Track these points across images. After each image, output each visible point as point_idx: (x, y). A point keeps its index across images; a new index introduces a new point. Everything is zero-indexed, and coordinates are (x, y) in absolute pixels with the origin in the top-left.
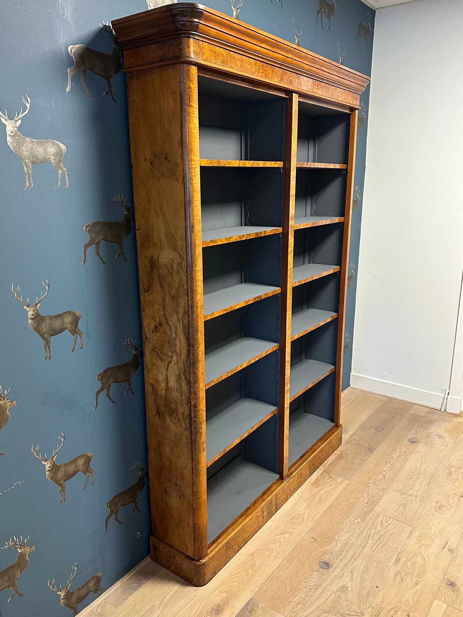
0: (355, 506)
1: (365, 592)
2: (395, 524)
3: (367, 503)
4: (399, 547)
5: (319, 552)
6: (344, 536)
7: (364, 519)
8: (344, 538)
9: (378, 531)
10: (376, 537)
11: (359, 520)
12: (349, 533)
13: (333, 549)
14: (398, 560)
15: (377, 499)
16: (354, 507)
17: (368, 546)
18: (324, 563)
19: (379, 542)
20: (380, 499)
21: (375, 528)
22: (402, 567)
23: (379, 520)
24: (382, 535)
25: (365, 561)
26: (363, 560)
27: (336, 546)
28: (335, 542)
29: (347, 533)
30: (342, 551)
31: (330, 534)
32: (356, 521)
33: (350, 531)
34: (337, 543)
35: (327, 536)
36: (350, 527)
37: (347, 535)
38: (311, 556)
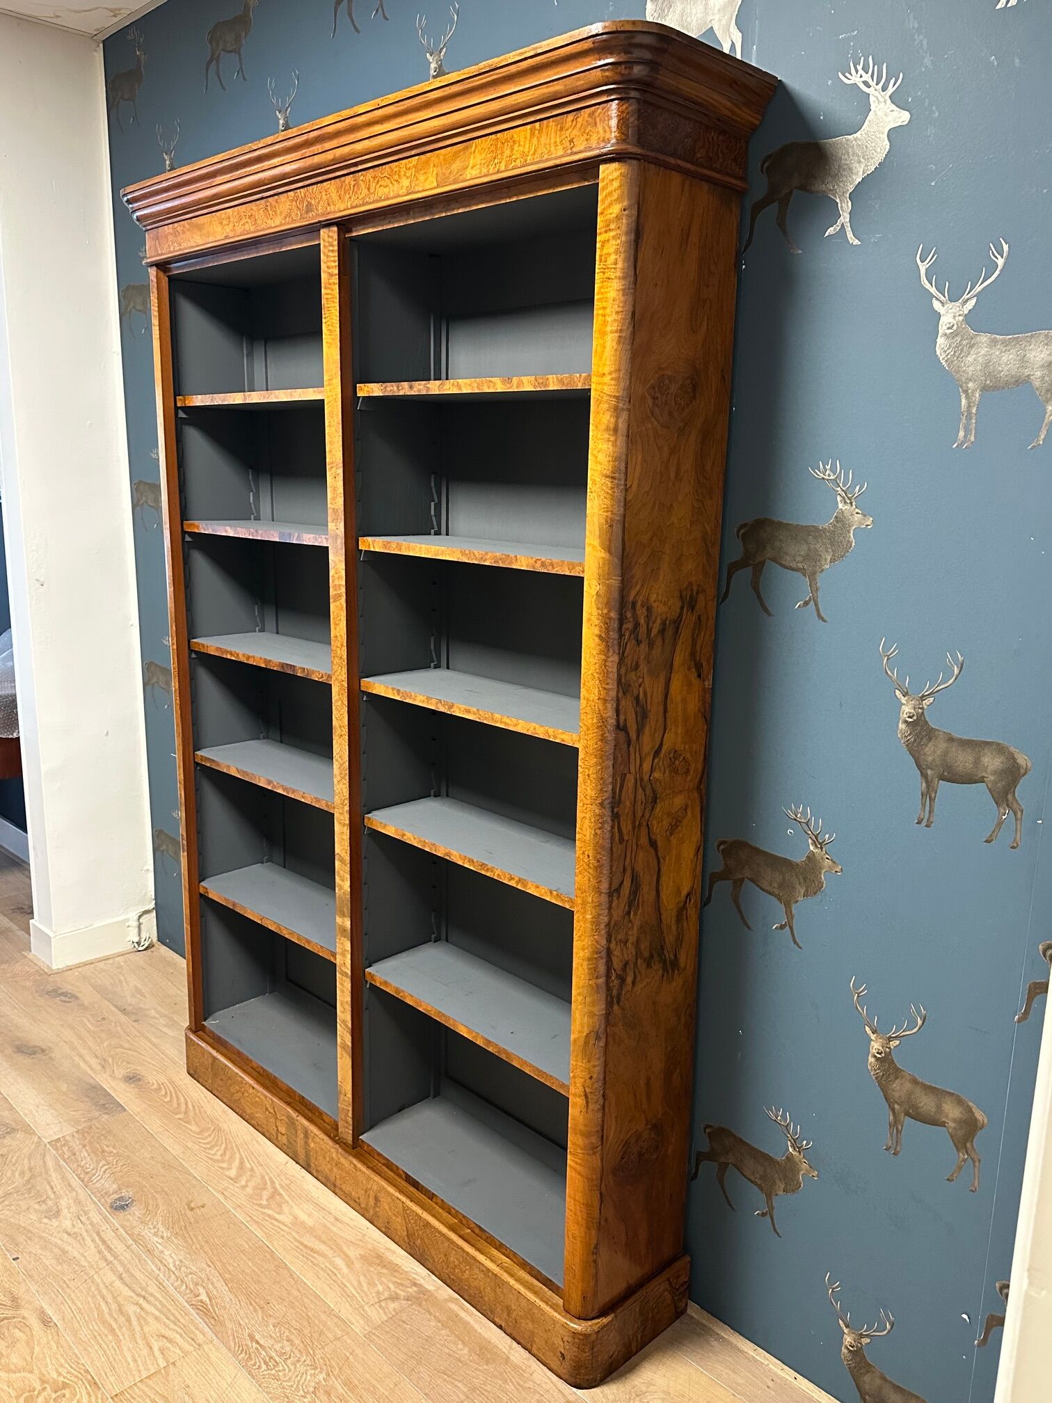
0: (255, 1308)
1: (21, 1239)
2: (145, 1364)
3: (252, 1338)
4: (73, 1339)
5: (157, 1206)
6: (171, 1256)
7: (198, 1309)
8: (167, 1253)
9: (146, 1320)
10: (131, 1310)
11: (204, 1297)
12: (174, 1266)
13: (151, 1227)
14: (46, 1322)
15: (255, 1365)
16: (251, 1304)
17: (118, 1284)
18: (127, 1205)
19: (114, 1306)
20: (250, 1373)
21: (157, 1318)
22: (24, 1318)
23: (178, 1336)
24: (129, 1321)
25: (86, 1264)
26: (89, 1262)
27: (155, 1234)
28: (165, 1234)
29: (177, 1263)
30: (137, 1239)
31: (191, 1234)
32: (201, 1290)
33: (180, 1269)
34: (162, 1238)
35: (189, 1229)
36: (191, 1273)
37: (171, 1261)
38: (157, 1192)
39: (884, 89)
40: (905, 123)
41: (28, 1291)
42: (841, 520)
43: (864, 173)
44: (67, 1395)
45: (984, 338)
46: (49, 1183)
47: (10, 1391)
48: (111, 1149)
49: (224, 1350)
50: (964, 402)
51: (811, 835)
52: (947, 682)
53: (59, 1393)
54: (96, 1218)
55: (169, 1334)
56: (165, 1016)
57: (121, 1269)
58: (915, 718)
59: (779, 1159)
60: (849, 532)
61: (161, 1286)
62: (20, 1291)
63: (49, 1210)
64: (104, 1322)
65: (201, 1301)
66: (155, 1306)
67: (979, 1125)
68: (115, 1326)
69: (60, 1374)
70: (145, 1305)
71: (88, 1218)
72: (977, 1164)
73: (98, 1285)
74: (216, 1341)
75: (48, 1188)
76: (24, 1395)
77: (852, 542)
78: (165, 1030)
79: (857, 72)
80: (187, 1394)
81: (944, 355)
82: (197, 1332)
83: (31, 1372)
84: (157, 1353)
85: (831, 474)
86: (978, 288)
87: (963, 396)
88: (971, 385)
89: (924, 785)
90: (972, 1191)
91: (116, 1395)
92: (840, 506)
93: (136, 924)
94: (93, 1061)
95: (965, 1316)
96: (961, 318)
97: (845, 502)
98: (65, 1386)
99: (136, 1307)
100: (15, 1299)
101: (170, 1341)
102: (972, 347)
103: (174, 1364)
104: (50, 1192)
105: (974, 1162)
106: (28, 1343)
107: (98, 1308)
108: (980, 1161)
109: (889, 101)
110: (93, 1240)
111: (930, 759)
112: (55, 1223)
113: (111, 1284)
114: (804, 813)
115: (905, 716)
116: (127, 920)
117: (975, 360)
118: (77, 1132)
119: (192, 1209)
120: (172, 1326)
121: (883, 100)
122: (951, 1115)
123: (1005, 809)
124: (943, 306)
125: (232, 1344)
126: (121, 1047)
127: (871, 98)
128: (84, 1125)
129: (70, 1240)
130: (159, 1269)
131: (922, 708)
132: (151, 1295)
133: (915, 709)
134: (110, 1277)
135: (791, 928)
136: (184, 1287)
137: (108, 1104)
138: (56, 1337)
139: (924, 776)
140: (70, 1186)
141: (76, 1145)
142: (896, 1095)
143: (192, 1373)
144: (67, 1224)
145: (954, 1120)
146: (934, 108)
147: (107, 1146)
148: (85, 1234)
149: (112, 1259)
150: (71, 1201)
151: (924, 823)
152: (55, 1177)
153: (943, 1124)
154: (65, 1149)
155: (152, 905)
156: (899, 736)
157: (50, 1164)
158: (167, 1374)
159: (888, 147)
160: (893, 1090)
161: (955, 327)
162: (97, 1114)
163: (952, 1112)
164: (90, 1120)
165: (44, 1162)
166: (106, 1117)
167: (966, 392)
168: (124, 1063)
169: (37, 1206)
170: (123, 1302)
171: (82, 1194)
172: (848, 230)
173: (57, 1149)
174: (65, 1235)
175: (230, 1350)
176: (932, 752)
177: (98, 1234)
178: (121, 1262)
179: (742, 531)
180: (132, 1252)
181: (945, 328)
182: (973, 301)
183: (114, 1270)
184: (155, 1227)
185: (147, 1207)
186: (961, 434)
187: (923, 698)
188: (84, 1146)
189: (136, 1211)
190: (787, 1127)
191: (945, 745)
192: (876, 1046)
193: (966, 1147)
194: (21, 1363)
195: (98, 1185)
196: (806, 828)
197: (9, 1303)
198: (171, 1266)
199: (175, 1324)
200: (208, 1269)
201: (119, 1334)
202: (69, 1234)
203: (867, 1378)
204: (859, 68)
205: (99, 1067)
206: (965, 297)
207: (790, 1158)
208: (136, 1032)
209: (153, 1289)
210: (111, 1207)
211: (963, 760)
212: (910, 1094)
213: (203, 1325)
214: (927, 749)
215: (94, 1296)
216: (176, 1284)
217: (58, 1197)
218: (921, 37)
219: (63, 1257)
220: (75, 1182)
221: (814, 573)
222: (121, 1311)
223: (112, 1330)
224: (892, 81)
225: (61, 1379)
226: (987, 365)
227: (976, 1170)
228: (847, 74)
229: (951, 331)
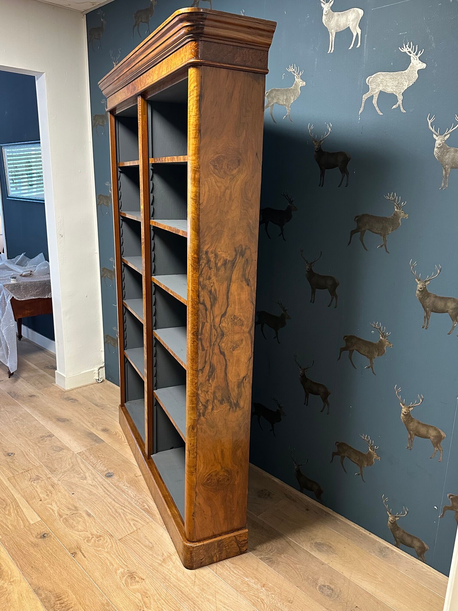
1: (73, 487)
2: (129, 529)
4: (100, 521)
5: (123, 475)
7: (145, 511)
8: (130, 492)
9: (126, 515)
10: (120, 511)
11: (146, 507)
12: (133, 496)
14: (89, 515)
17: (113, 502)
18: (111, 475)
19: (113, 510)
21: (130, 514)
22: (80, 514)
23: (139, 520)
24: (120, 514)
26: (101, 495)
27: (124, 485)
28: (128, 485)
29: (134, 495)
30: (118, 487)
31: (138, 485)
32: (145, 504)
33: (136, 498)
34: (127, 487)
35: (137, 484)
36: (140, 499)
37: (132, 494)
38: (122, 471)
39: (416, 55)
40: (424, 68)
41: (80, 504)
42: (396, 215)
43: (408, 86)
44: (102, 539)
45: (452, 149)
46: (80, 468)
47: (81, 538)
48: (102, 456)
49: (157, 525)
50: (444, 172)
51: (381, 333)
52: (435, 276)
53: (99, 538)
54: (101, 480)
55: (135, 519)
56: (114, 407)
57: (114, 497)
58: (422, 289)
59: (365, 454)
60: (399, 220)
61: (129, 503)
62: (78, 505)
63: (82, 477)
64: (111, 515)
65: (146, 508)
66: (129, 510)
67: (443, 437)
68: (115, 516)
69: (98, 532)
70: (125, 509)
71: (98, 480)
72: (441, 452)
73: (106, 503)
74: (154, 521)
75: (80, 469)
76: (86, 539)
77: (400, 224)
78: (114, 412)
79: (406, 47)
80: (146, 539)
81: (437, 155)
82: (146, 518)
83: (87, 531)
84: (132, 525)
85: (392, 198)
86: (450, 131)
87: (444, 170)
88: (447, 166)
89: (425, 314)
90: (439, 461)
91: (120, 539)
92: (396, 210)
93: (97, 372)
94: (89, 424)
95: (435, 507)
96: (444, 141)
97: (398, 208)
98: (100, 536)
99: (122, 510)
100: (76, 507)
101: (137, 521)
102: (448, 152)
103: (139, 529)
104: (81, 471)
105: (440, 451)
106: (84, 522)
107: (108, 510)
108: (442, 451)
109: (418, 59)
110: (101, 488)
111: (428, 304)
112: (85, 481)
113: (111, 502)
114: (379, 325)
115: (419, 288)
116: (94, 371)
117: (449, 157)
118: (87, 450)
119: (137, 477)
120: (136, 516)
121: (415, 59)
122: (432, 435)
123: (456, 322)
124: (437, 137)
125: (160, 522)
126: (99, 419)
127: (412, 58)
128: (89, 447)
129: (92, 487)
130: (128, 497)
131: (425, 285)
132: (127, 506)
133: (423, 286)
134: (110, 500)
135: (372, 368)
136: (138, 503)
137: (98, 440)
138: (94, 520)
139: (425, 310)
140: (88, 469)
141: (87, 454)
142: (412, 428)
143: (147, 532)
144: (90, 482)
145: (433, 436)
146: (436, 63)
147: (100, 455)
148: (98, 486)
149: (109, 494)
150: (90, 474)
151: (425, 328)
152: (82, 466)
153: (429, 438)
154: (84, 456)
155: (103, 365)
156: (416, 296)
157: (79, 461)
158: (138, 532)
159: (417, 76)
160: (410, 426)
161: (441, 145)
162: (94, 443)
163: (432, 433)
164: (92, 445)
165: (77, 460)
166: (97, 444)
167: (445, 169)
168: (101, 425)
169: (77, 476)
170: (116, 508)
171: (93, 471)
172: (401, 106)
173: (80, 456)
174: (90, 486)
175: (159, 524)
176: (429, 301)
177: (102, 485)
178: (113, 495)
179: (356, 219)
180: (117, 491)
181: (437, 145)
182: (449, 135)
183: (111, 498)
184: (123, 483)
185: (119, 476)
186: (443, 184)
187: (426, 282)
188: (91, 455)
189: (115, 478)
190: (369, 441)
191: (434, 299)
192: (404, 410)
193: (437, 446)
194: (82, 529)
195: (99, 468)
196: (379, 331)
197: (74, 509)
198: (132, 496)
199: (137, 516)
200: (146, 497)
201: (117, 519)
202: (92, 485)
203: (397, 532)
204: (407, 46)
205: (91, 426)
206: (446, 133)
207: (370, 453)
208: (103, 413)
209: (127, 504)
210: (106, 476)
211: (440, 304)
212: (417, 427)
213: (148, 516)
214: (427, 301)
215: (105, 507)
216: (135, 502)
217: (84, 473)
218: (432, 36)
219: (91, 493)
220: (90, 467)
221: (385, 235)
222: (116, 511)
223: (114, 518)
224: (420, 52)
225: (99, 534)
226: (453, 159)
227: (441, 454)
228: (402, 48)
229: (440, 146)
